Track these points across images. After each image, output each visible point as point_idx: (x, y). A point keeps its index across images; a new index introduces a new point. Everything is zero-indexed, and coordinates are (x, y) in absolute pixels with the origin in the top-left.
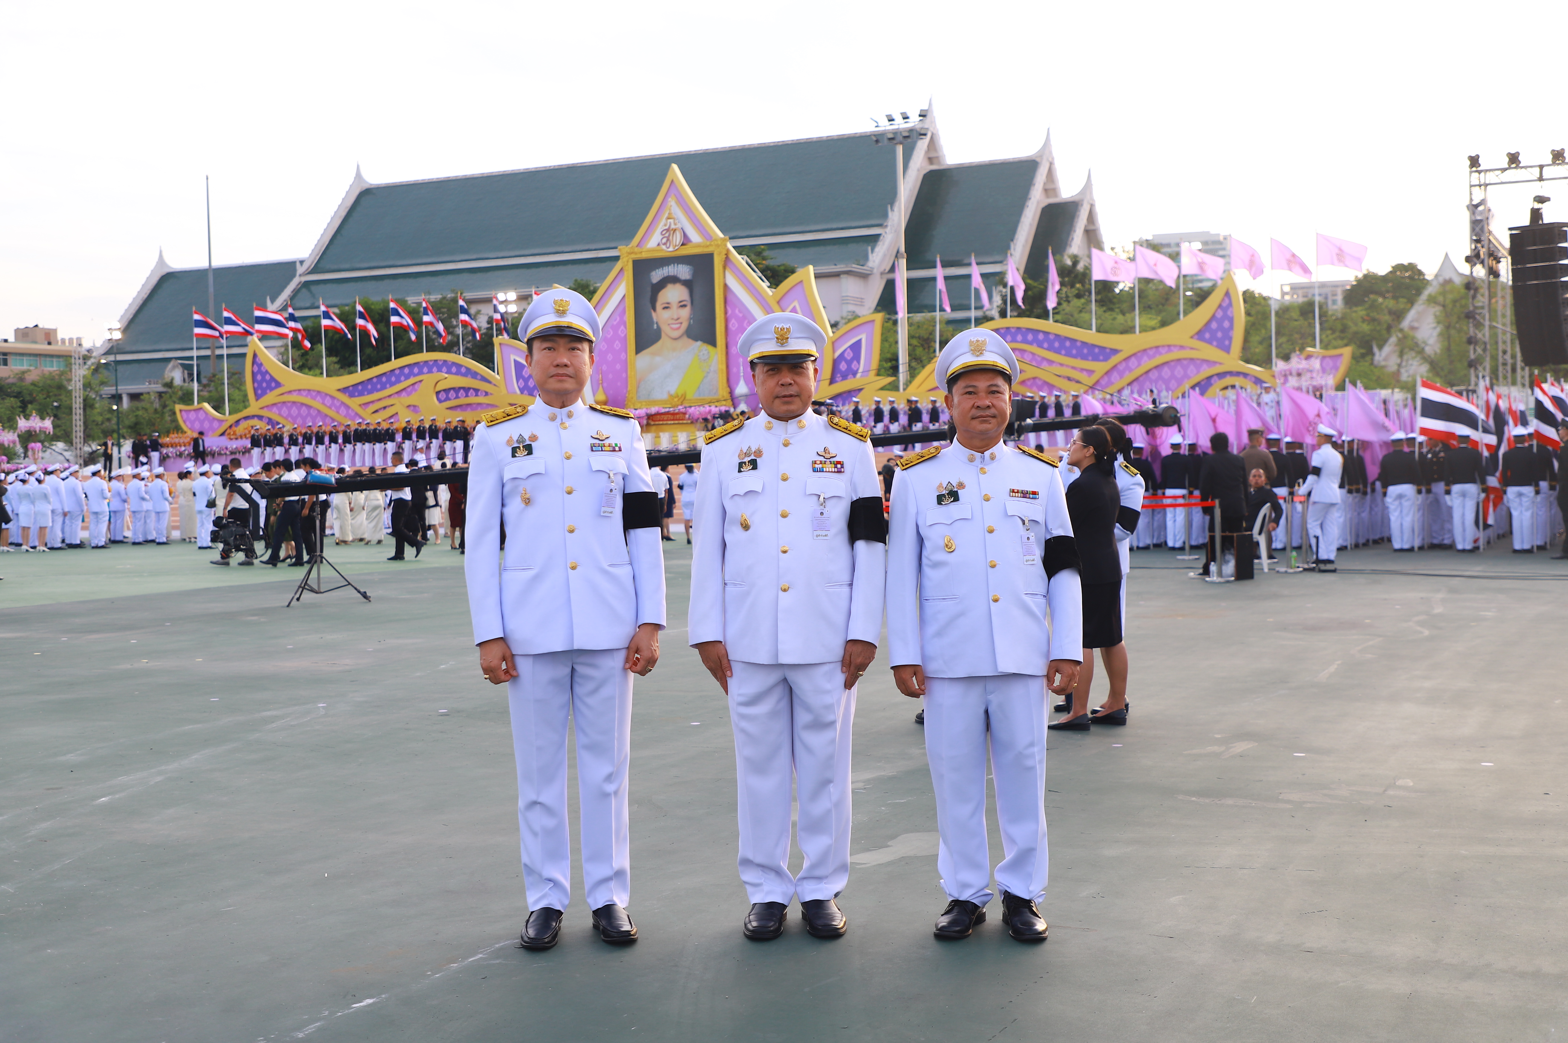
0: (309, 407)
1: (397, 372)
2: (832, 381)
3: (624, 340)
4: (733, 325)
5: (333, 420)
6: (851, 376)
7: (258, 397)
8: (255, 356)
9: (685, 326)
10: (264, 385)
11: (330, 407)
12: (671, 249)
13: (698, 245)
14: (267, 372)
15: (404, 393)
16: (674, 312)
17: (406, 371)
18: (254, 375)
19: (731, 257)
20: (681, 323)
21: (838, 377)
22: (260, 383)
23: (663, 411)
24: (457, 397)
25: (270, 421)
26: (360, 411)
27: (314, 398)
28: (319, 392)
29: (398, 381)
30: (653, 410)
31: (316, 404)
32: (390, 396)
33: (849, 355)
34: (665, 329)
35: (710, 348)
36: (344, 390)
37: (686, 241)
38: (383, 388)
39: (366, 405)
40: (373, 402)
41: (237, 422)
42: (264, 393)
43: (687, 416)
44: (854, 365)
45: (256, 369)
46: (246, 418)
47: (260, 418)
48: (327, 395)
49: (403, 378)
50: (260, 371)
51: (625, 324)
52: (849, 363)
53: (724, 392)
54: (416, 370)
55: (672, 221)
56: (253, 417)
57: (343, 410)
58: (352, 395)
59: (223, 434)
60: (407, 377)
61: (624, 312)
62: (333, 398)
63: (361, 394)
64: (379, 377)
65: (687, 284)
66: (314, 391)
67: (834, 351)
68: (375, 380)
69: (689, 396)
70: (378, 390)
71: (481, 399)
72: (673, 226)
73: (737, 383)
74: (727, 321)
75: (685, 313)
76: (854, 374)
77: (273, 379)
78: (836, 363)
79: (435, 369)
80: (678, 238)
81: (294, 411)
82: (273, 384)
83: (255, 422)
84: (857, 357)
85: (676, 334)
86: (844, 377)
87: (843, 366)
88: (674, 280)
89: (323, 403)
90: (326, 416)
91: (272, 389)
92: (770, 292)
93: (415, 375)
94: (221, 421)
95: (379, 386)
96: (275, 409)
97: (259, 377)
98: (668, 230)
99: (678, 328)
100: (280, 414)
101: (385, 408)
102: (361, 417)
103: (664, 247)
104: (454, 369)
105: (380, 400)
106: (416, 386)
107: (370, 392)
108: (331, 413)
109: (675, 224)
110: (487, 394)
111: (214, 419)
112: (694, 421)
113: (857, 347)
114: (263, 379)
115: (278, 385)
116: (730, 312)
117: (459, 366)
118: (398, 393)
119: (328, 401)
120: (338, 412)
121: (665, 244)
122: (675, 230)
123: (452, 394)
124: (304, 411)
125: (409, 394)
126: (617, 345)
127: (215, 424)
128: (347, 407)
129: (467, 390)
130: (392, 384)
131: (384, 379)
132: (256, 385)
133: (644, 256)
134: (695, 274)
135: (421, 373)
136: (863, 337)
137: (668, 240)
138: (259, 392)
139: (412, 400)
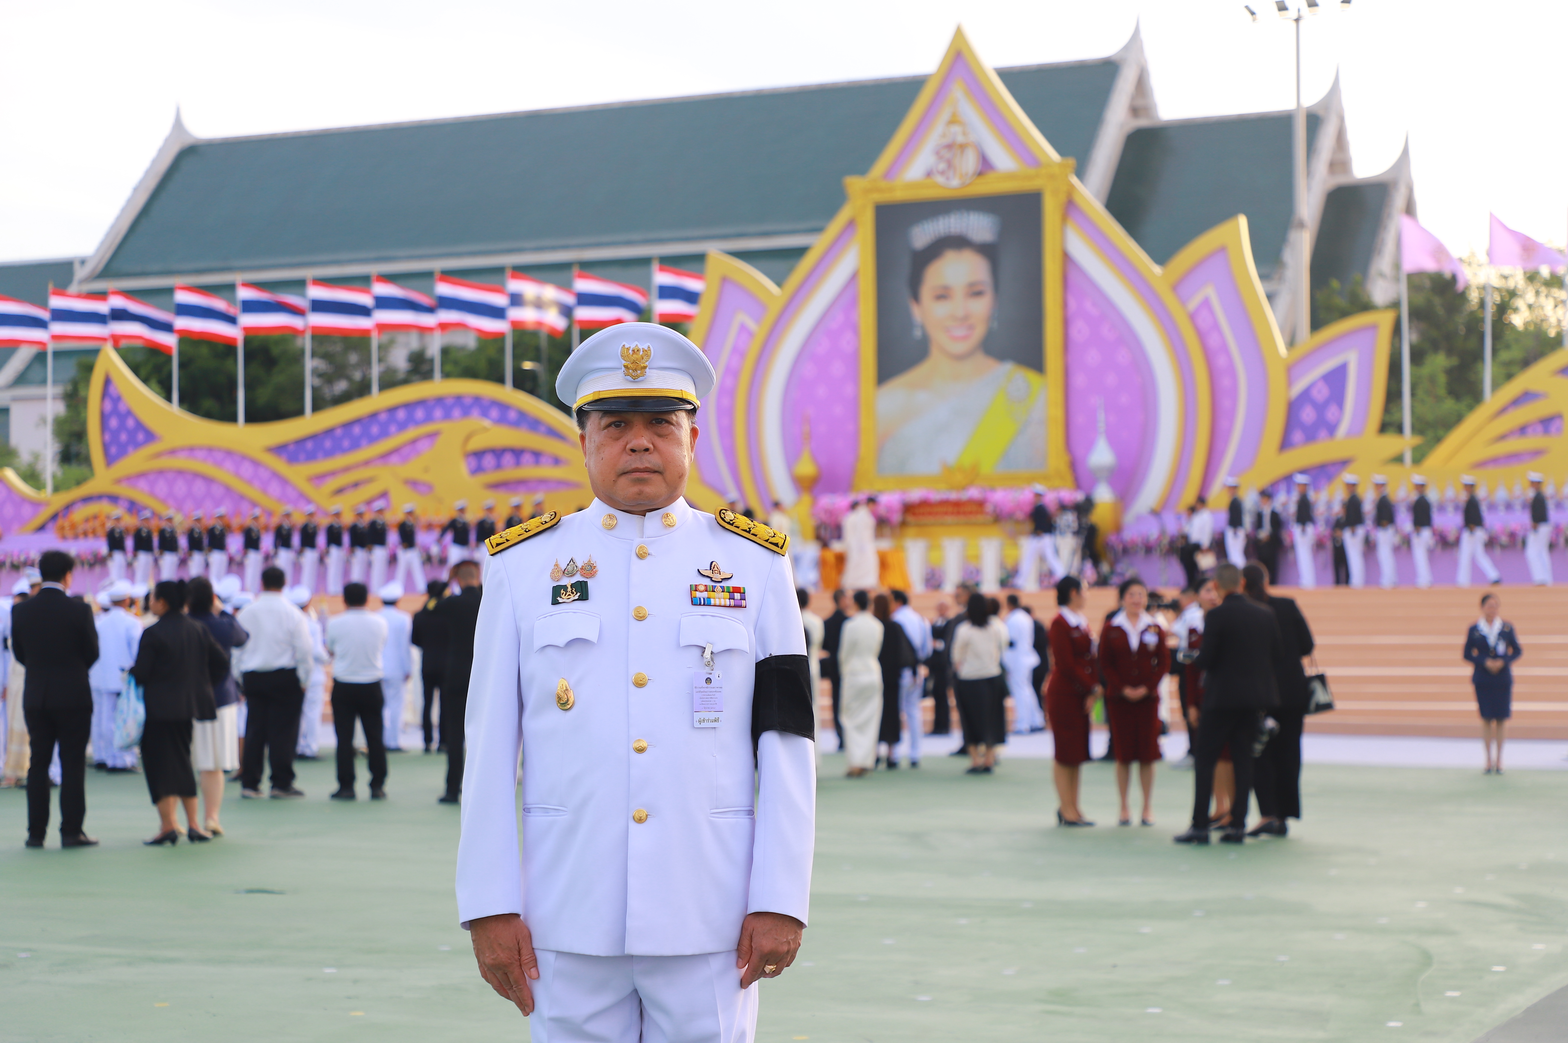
0: (209, 480)
1: (383, 417)
2: (1286, 444)
3: (854, 358)
4: (1080, 331)
5: (254, 504)
6: (1323, 433)
7: (110, 460)
8: (107, 382)
9: (979, 332)
10: (123, 437)
11: (250, 482)
12: (955, 182)
13: (1011, 176)
14: (129, 413)
15: (394, 458)
16: (959, 305)
17: (401, 415)
18: (104, 418)
19: (1077, 199)
20: (971, 328)
21: (1298, 436)
22: (115, 434)
23: (936, 497)
24: (499, 466)
25: (133, 507)
26: (308, 489)
27: (219, 464)
28: (229, 453)
29: (384, 434)
30: (915, 494)
31: (224, 475)
32: (367, 463)
33: (1321, 393)
34: (939, 338)
35: (1031, 376)
36: (279, 450)
37: (985, 166)
38: (355, 445)
39: (319, 479)
40: (333, 474)
41: (68, 508)
42: (123, 452)
43: (989, 508)
44: (1331, 413)
45: (108, 406)
46: (87, 499)
47: (113, 499)
48: (244, 458)
49: (393, 428)
50: (115, 411)
51: (855, 329)
52: (1320, 409)
53: (1057, 460)
54: (420, 414)
55: (956, 129)
56: (99, 497)
57: (275, 488)
58: (293, 459)
59: (42, 528)
60: (403, 426)
61: (853, 303)
62: (256, 463)
63: (311, 457)
64: (348, 426)
65: (987, 251)
66: (219, 450)
67: (1290, 382)
68: (339, 432)
69: (987, 468)
70: (344, 451)
71: (546, 471)
72: (960, 139)
73: (1090, 445)
74: (1066, 323)
75: (982, 307)
76: (1332, 429)
77: (140, 426)
78: (1293, 408)
79: (457, 412)
80: (969, 163)
81: (180, 487)
82: (141, 437)
83: (105, 508)
84: (1337, 396)
85: (960, 348)
86: (1311, 436)
87: (1308, 415)
88: (959, 242)
89: (237, 474)
90: (242, 498)
91: (137, 445)
92: (1157, 269)
93: (417, 423)
94: (37, 505)
95: (346, 443)
96: (142, 484)
97: (114, 423)
98: (950, 147)
99: (965, 338)
100: (152, 494)
101: (356, 485)
102: (309, 501)
103: (940, 179)
104: (494, 413)
105: (347, 469)
106: (420, 445)
107: (329, 454)
108: (252, 492)
109: (965, 134)
110: (557, 461)
111: (24, 500)
112: (1000, 517)
113: (1336, 378)
114: (122, 426)
115: (150, 437)
116: (1073, 304)
117: (503, 407)
118: (385, 457)
119: (247, 469)
120: (264, 490)
121: (942, 173)
122: (963, 147)
123: (489, 461)
124: (199, 487)
125: (405, 459)
126: (838, 368)
127: (27, 510)
128: (284, 482)
129: (518, 453)
130: (373, 440)
131: (357, 430)
132: (107, 437)
133: (899, 194)
134: (1004, 231)
135: (429, 419)
136: (1352, 358)
137: (950, 164)
138: (113, 450)
139: (413, 469)
